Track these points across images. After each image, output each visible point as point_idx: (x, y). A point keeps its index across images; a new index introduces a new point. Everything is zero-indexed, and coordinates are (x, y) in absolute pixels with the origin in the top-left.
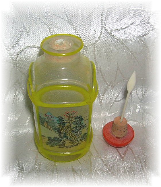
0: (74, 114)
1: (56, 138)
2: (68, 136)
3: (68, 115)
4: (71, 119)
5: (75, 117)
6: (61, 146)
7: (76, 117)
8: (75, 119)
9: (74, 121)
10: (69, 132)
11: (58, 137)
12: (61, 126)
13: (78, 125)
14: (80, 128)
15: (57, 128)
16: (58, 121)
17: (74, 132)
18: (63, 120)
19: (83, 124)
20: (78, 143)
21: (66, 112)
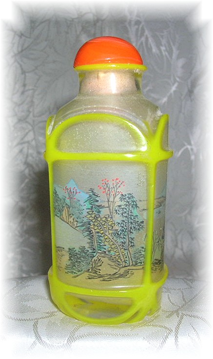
0: (119, 187)
1: (83, 249)
2: (106, 243)
3: (107, 189)
4: (111, 199)
5: (119, 196)
6: (91, 274)
7: (122, 195)
8: (121, 199)
9: (120, 206)
10: (107, 234)
11: (87, 246)
12: (93, 216)
13: (126, 217)
14: (131, 228)
15: (85, 220)
16: (88, 203)
17: (117, 234)
18: (97, 199)
19: (137, 220)
20: (127, 272)
21: (103, 180)
